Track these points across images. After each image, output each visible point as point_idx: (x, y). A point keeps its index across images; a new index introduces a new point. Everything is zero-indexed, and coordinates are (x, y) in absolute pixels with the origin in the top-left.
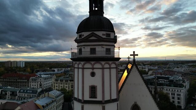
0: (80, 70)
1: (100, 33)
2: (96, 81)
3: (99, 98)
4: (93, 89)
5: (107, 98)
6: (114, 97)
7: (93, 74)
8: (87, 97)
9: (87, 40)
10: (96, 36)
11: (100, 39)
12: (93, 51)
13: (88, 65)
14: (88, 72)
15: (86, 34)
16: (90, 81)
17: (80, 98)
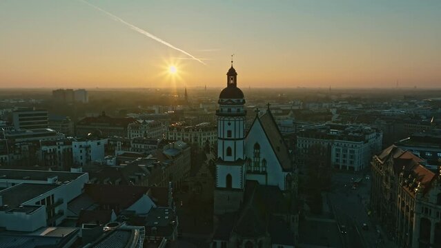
0: (222, 122)
1: (234, 100)
2: (231, 128)
3: (233, 137)
4: (229, 132)
5: (237, 137)
6: (242, 137)
7: (229, 124)
8: (226, 137)
9: (226, 103)
10: (232, 101)
11: (234, 103)
12: (229, 110)
13: (226, 119)
14: (226, 123)
15: (225, 100)
16: (227, 128)
17: (222, 137)
